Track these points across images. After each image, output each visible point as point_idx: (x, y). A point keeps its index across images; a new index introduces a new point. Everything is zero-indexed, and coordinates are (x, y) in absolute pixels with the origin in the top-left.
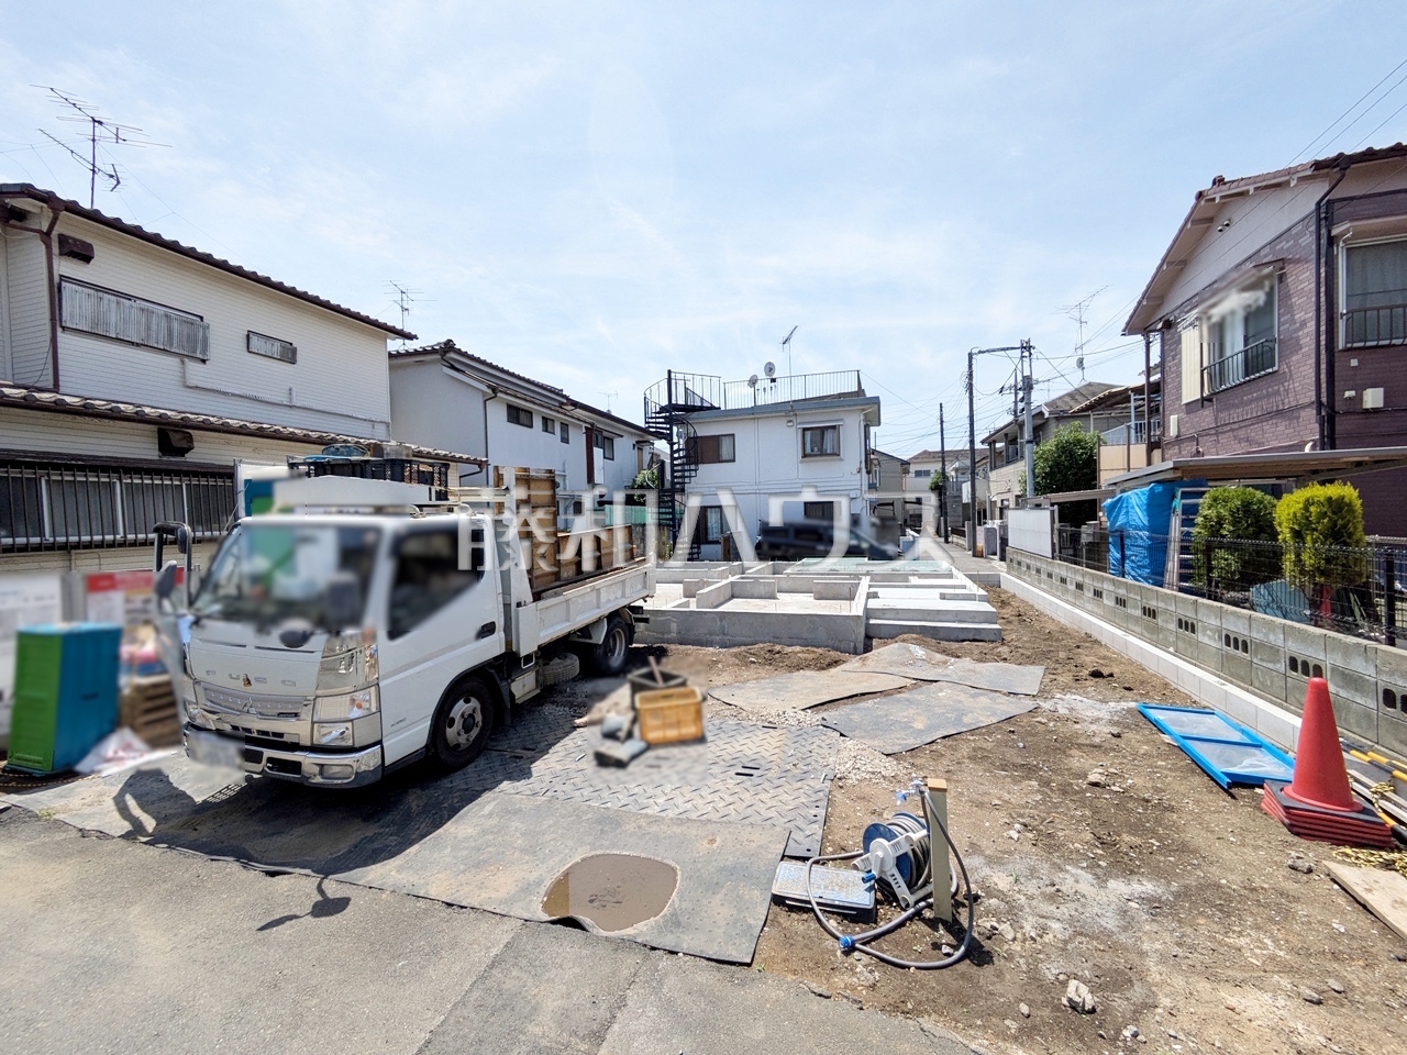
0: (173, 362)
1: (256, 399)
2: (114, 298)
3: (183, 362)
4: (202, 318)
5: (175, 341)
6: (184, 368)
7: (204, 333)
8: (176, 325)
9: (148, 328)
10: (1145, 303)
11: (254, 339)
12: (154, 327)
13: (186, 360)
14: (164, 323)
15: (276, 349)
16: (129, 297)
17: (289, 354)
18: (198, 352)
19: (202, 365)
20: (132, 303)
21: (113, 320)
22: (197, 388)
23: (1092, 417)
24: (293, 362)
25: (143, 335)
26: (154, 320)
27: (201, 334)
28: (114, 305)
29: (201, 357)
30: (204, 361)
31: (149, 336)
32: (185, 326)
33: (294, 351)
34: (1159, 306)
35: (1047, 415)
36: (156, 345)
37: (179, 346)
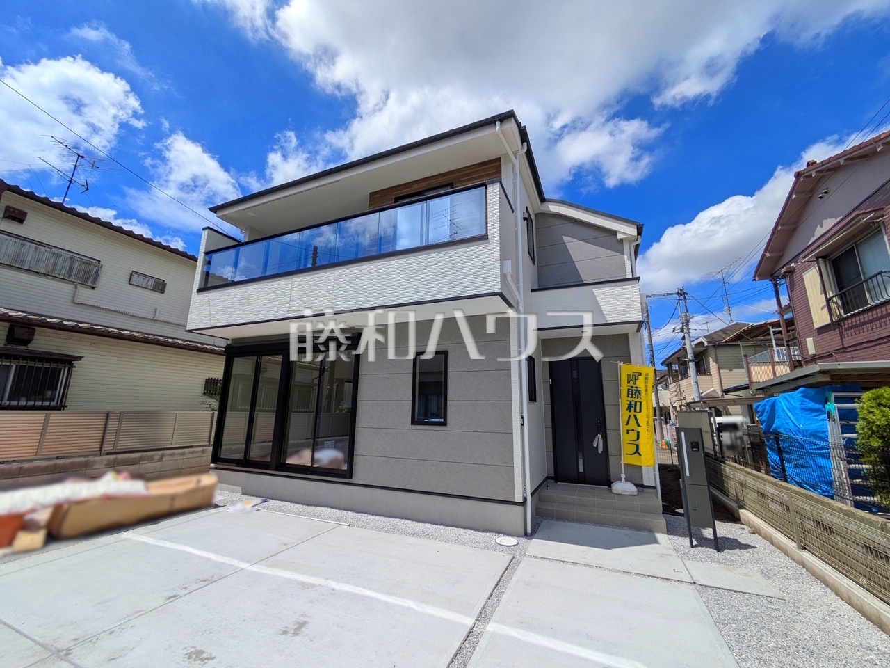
0: (67, 288)
1: (127, 314)
2: (34, 245)
3: (76, 288)
4: (99, 261)
5: (74, 274)
6: (75, 292)
7: (97, 271)
8: (77, 265)
9: (55, 265)
10: (768, 254)
11: (135, 277)
12: (60, 264)
13: (79, 286)
14: (68, 263)
15: (151, 282)
16: (44, 245)
17: (160, 287)
18: (90, 281)
19: (93, 291)
20: (46, 248)
21: (29, 258)
22: (82, 304)
23: (741, 346)
24: (162, 291)
25: (50, 268)
26: (61, 261)
27: (95, 271)
28: (32, 250)
29: (91, 285)
30: (93, 288)
31: (53, 270)
32: (84, 265)
33: (164, 285)
34: (780, 257)
35: (706, 344)
36: (58, 276)
37: (76, 277)
